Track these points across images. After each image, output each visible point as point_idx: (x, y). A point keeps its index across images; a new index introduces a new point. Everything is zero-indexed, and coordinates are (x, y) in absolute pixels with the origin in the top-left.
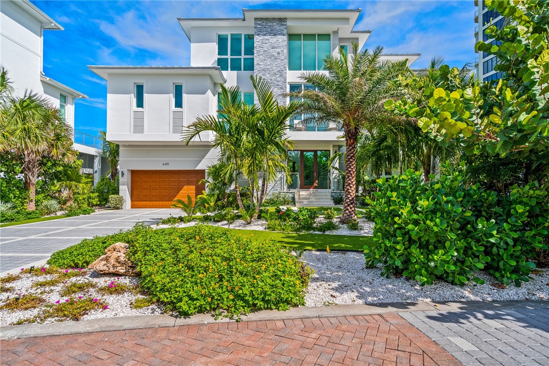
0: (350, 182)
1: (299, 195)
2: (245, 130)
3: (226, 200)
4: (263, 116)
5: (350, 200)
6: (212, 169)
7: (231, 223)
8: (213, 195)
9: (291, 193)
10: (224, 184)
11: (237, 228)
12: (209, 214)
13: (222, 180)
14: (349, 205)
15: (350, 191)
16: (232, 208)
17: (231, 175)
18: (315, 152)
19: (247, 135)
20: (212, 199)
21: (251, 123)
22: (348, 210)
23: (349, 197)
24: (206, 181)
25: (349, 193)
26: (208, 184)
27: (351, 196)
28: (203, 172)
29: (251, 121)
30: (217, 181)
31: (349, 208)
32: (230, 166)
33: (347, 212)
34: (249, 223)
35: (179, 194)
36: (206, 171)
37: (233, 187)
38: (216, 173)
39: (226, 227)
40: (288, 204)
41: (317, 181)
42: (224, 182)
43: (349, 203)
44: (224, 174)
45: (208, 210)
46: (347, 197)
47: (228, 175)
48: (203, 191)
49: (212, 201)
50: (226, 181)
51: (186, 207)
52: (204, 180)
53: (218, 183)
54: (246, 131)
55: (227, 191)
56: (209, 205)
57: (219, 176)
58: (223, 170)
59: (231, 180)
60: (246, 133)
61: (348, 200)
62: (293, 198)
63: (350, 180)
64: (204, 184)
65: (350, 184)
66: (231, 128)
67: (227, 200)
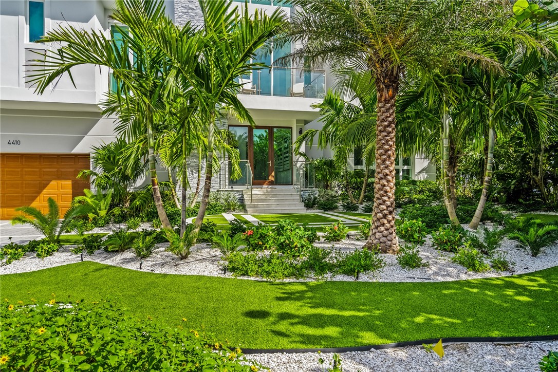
0: (387, 171)
1: (252, 195)
2: (171, 66)
3: (127, 205)
4: (211, 38)
5: (388, 207)
6: (102, 152)
7: (144, 257)
8: (105, 196)
9: (238, 191)
10: (125, 178)
11: (159, 270)
12: (96, 231)
13: (121, 169)
14: (385, 216)
15: (388, 188)
16: (139, 219)
17: (137, 161)
18: (271, 129)
19: (177, 76)
20: (102, 203)
21: (185, 51)
22: (383, 225)
23: (384, 201)
24: (91, 171)
25: (386, 192)
26: (95, 177)
27: (389, 198)
28: (86, 157)
29: (186, 47)
30: (112, 173)
31: (385, 222)
32: (136, 146)
33: (382, 229)
34: (184, 258)
35: (41, 195)
36: (92, 155)
37: (140, 182)
38: (109, 158)
39: (134, 266)
40: (234, 210)
41: (273, 174)
42: (123, 174)
43: (385, 212)
44: (125, 160)
45: (96, 223)
46: (380, 201)
47: (131, 161)
48: (86, 191)
49: (103, 207)
50: (129, 172)
51: (45, 223)
52: (87, 171)
53: (113, 175)
54: (175, 68)
55: (130, 190)
56: (97, 214)
57: (115, 163)
58: (122, 153)
59: (137, 170)
60: (173, 72)
61: (384, 207)
62: (242, 200)
63: (387, 167)
64: (87, 177)
65: (387, 175)
66: (142, 61)
67: (130, 205)
